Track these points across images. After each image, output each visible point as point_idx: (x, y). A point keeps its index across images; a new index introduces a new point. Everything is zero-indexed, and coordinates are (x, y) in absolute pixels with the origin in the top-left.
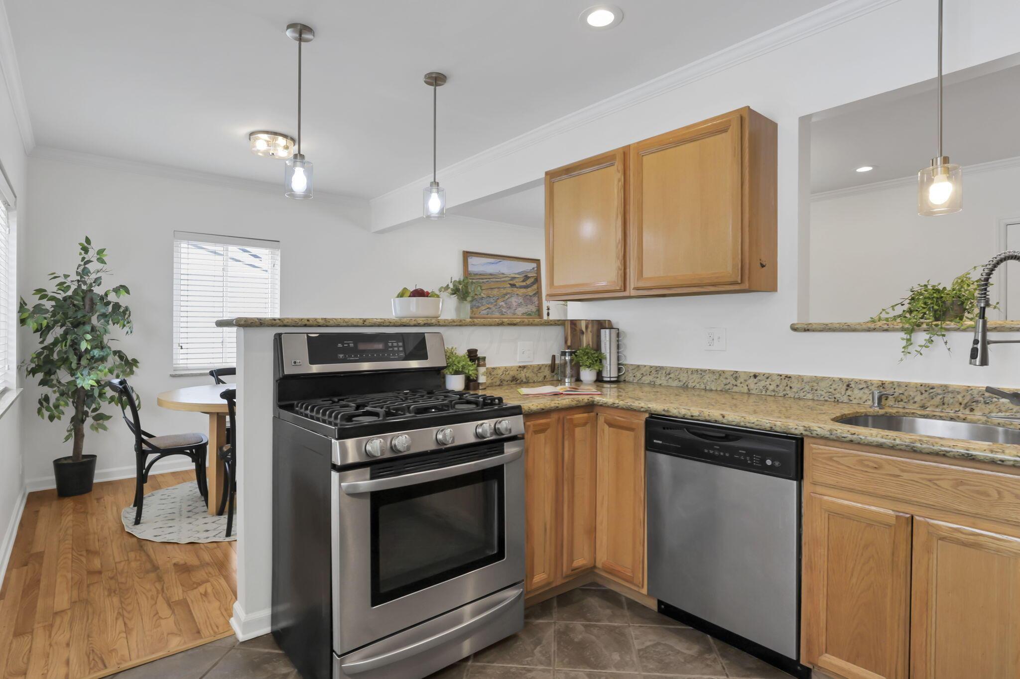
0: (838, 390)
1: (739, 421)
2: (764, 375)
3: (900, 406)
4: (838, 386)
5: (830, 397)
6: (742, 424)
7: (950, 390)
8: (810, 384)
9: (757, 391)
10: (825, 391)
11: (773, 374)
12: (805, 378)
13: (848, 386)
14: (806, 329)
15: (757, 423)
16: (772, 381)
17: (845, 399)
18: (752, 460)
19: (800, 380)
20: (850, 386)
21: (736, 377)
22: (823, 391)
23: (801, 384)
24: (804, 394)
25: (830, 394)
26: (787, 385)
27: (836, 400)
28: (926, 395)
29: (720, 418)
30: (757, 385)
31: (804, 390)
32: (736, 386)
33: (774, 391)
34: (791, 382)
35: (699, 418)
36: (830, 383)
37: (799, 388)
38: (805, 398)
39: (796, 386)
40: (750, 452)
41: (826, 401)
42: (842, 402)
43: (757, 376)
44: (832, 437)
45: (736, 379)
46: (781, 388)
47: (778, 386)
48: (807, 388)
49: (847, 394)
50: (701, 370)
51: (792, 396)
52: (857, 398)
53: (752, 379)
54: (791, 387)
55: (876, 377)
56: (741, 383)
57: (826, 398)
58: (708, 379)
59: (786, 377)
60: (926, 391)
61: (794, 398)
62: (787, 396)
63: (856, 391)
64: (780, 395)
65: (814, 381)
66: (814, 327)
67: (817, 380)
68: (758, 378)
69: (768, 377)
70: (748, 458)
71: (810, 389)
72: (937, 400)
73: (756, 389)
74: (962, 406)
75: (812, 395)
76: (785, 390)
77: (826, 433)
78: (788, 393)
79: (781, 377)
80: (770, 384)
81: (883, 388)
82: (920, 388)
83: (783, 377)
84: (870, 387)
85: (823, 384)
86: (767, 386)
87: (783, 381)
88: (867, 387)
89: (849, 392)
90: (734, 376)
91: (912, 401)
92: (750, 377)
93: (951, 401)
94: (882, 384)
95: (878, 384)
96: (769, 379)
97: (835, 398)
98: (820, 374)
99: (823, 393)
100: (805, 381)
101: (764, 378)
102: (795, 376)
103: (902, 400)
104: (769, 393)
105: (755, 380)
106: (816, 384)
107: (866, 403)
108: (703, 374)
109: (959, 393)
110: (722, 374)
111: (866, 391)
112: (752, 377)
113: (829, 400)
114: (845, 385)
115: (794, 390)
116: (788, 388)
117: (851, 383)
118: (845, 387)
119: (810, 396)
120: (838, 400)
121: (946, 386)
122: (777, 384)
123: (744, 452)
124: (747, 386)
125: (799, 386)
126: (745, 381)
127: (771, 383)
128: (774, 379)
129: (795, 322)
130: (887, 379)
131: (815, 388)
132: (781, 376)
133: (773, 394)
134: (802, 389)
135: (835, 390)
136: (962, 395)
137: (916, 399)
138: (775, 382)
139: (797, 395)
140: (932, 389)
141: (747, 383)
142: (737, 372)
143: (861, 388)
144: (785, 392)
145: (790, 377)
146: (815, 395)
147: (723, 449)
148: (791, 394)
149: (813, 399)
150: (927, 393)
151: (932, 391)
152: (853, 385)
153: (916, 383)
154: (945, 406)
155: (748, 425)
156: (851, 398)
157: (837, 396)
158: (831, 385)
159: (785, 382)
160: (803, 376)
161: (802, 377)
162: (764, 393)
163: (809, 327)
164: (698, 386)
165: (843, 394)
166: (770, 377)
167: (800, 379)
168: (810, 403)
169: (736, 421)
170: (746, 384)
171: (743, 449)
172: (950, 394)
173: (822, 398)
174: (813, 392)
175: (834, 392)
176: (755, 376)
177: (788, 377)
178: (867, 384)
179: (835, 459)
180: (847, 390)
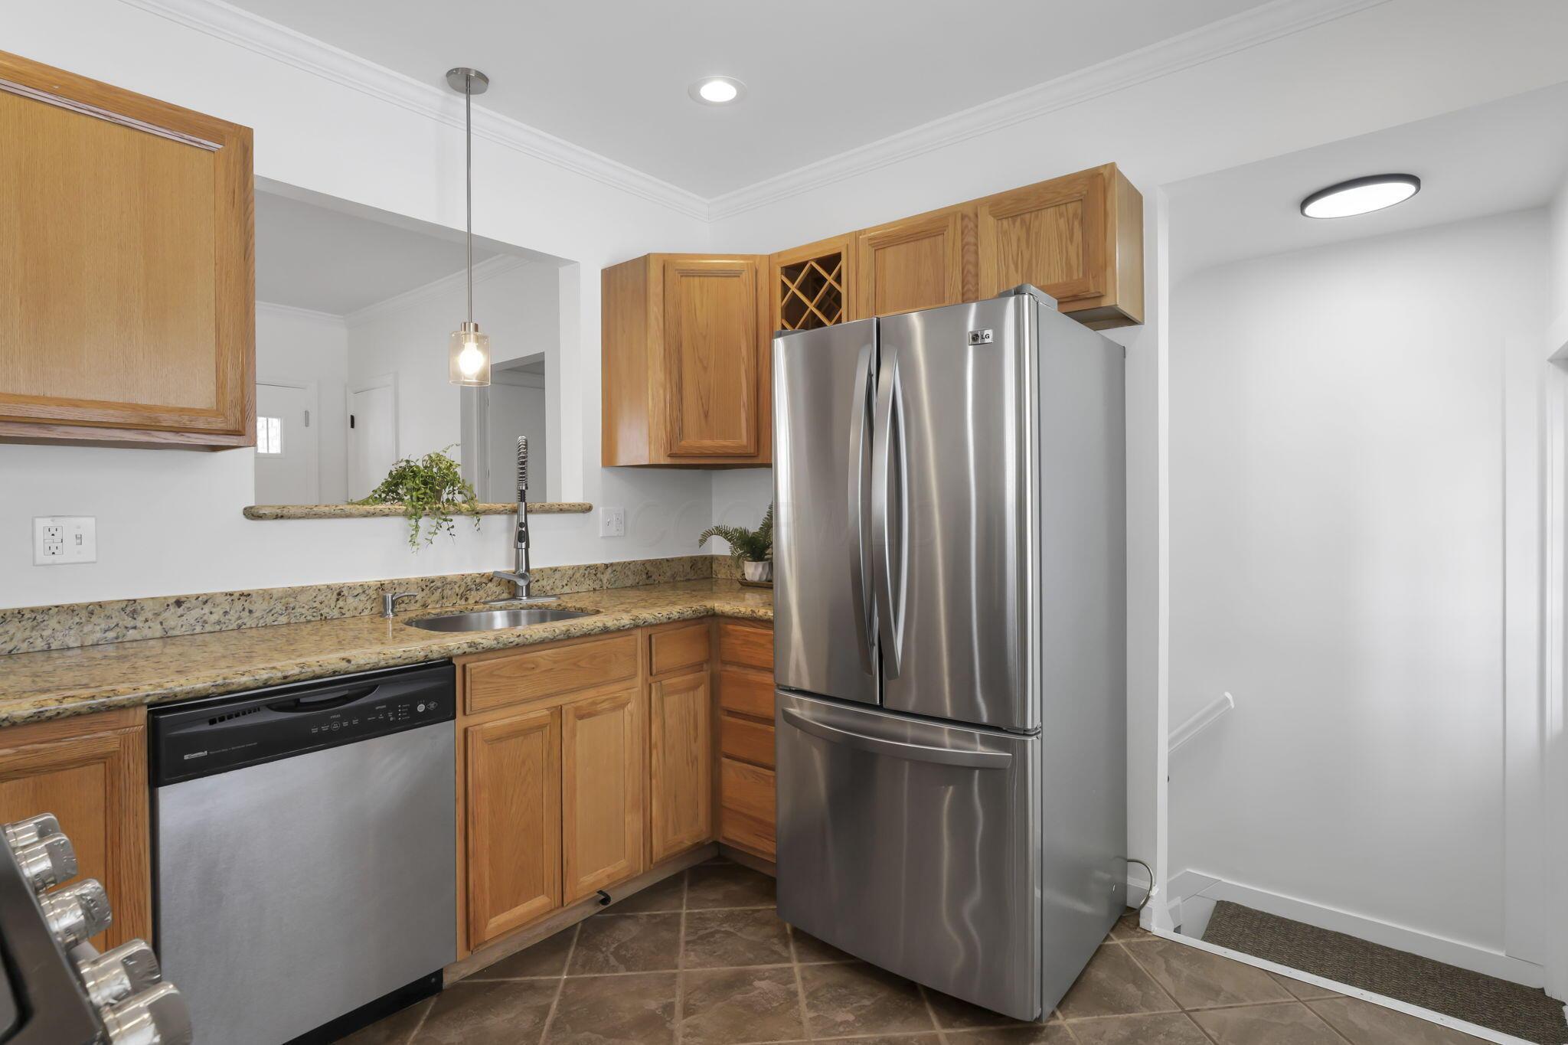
0: (326, 602)
1: (376, 661)
2: (197, 598)
3: (402, 610)
4: (326, 596)
5: (315, 614)
6: (383, 663)
7: (449, 580)
8: (283, 601)
9: (183, 629)
10: (307, 607)
11: (216, 594)
12: (274, 592)
13: (339, 594)
14: (280, 515)
15: (405, 655)
16: (214, 607)
17: (336, 613)
18: (395, 715)
19: (267, 597)
20: (342, 594)
21: (134, 611)
22: (303, 607)
23: (269, 603)
24: (273, 618)
25: (314, 610)
26: (244, 610)
27: (323, 618)
28: (427, 591)
29: (344, 665)
30: (184, 618)
31: (273, 612)
32: (135, 628)
33: (219, 622)
34: (251, 602)
35: (302, 677)
36: (314, 594)
37: (265, 610)
38: (276, 623)
39: (260, 607)
40: (392, 704)
41: (309, 622)
42: (332, 619)
43: (183, 602)
44: (501, 645)
45: (134, 614)
46: (233, 615)
47: (226, 613)
48: (279, 607)
49: (338, 606)
50: (32, 610)
51: (253, 626)
52: (352, 608)
53: (172, 609)
54: (250, 612)
55: (372, 577)
56: (147, 621)
57: (309, 618)
58: (57, 627)
59: (242, 595)
60: (426, 586)
61: (257, 627)
62: (244, 627)
63: (350, 600)
64: (230, 628)
65: (290, 595)
66: (292, 511)
67: (294, 593)
68: (184, 606)
69: (206, 600)
70: (390, 714)
71: (284, 608)
72: (437, 594)
73: (182, 626)
74: (459, 597)
75: (286, 617)
76: (239, 618)
77: (493, 643)
78: (245, 621)
79: (233, 597)
80: (211, 613)
81: (382, 589)
82: (421, 584)
83: (236, 596)
84: (367, 592)
85: (302, 598)
86: (205, 618)
87: (236, 603)
88: (364, 592)
89: (341, 603)
90: (129, 609)
91: (413, 601)
92: (168, 605)
93: (450, 592)
94: (381, 585)
95: (376, 585)
96: (209, 603)
97: (322, 615)
98: (296, 584)
99: (303, 611)
100: (275, 597)
101: (199, 603)
102: (257, 592)
103: (403, 602)
104: (208, 628)
105: (180, 611)
106: (293, 600)
107: (362, 614)
108: (39, 618)
109: (455, 583)
110: (97, 610)
111: (363, 597)
112: (171, 607)
113: (313, 619)
114: (335, 594)
115: (257, 614)
116: (246, 613)
117: (343, 589)
118: (335, 596)
119: (283, 619)
120: (326, 617)
121: (444, 578)
122: (224, 610)
123: (384, 706)
124: (161, 623)
125: (265, 606)
126: (157, 615)
127: (214, 610)
128: (218, 601)
129: (252, 504)
130: (385, 577)
131: (292, 605)
132: (231, 595)
133: (218, 628)
134: (271, 611)
135: (321, 603)
136: (458, 585)
137: (417, 598)
138: (220, 607)
139: (262, 621)
140: (432, 582)
141: (160, 619)
142: (135, 601)
143: (355, 594)
144: (240, 622)
145: (249, 595)
146: (292, 616)
147: (347, 715)
148: (250, 622)
149: (288, 624)
150: (428, 588)
151: (432, 585)
152: (345, 593)
153: (416, 578)
154: (445, 600)
155: (391, 662)
156: (343, 612)
157: (325, 611)
158: (315, 597)
159: (238, 605)
160: (269, 590)
161: (270, 592)
162: (198, 629)
163: (285, 512)
164: (24, 647)
165: (333, 606)
166: (210, 601)
167: (267, 595)
168: (284, 630)
169: (371, 661)
170: (158, 622)
171: (381, 702)
172: (448, 586)
173: (302, 619)
174: (288, 611)
175: (319, 606)
176: (179, 603)
177: (245, 595)
178: (364, 588)
179: (495, 673)
180: (338, 600)
